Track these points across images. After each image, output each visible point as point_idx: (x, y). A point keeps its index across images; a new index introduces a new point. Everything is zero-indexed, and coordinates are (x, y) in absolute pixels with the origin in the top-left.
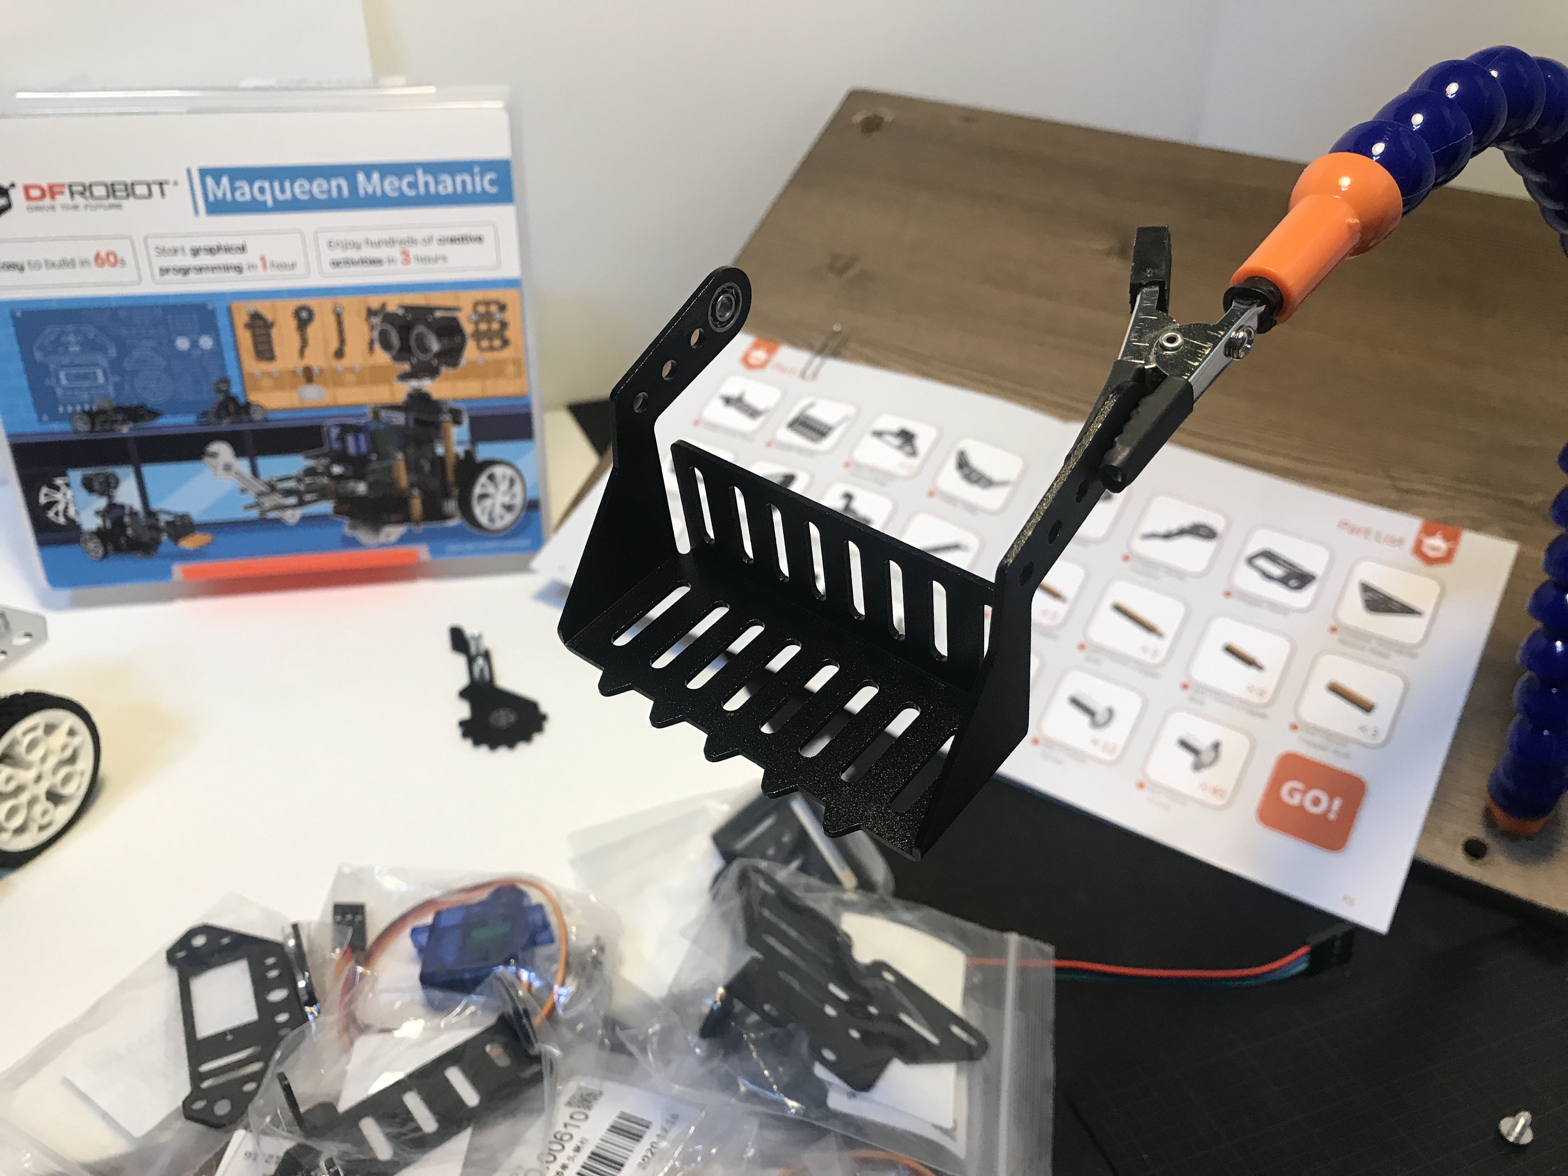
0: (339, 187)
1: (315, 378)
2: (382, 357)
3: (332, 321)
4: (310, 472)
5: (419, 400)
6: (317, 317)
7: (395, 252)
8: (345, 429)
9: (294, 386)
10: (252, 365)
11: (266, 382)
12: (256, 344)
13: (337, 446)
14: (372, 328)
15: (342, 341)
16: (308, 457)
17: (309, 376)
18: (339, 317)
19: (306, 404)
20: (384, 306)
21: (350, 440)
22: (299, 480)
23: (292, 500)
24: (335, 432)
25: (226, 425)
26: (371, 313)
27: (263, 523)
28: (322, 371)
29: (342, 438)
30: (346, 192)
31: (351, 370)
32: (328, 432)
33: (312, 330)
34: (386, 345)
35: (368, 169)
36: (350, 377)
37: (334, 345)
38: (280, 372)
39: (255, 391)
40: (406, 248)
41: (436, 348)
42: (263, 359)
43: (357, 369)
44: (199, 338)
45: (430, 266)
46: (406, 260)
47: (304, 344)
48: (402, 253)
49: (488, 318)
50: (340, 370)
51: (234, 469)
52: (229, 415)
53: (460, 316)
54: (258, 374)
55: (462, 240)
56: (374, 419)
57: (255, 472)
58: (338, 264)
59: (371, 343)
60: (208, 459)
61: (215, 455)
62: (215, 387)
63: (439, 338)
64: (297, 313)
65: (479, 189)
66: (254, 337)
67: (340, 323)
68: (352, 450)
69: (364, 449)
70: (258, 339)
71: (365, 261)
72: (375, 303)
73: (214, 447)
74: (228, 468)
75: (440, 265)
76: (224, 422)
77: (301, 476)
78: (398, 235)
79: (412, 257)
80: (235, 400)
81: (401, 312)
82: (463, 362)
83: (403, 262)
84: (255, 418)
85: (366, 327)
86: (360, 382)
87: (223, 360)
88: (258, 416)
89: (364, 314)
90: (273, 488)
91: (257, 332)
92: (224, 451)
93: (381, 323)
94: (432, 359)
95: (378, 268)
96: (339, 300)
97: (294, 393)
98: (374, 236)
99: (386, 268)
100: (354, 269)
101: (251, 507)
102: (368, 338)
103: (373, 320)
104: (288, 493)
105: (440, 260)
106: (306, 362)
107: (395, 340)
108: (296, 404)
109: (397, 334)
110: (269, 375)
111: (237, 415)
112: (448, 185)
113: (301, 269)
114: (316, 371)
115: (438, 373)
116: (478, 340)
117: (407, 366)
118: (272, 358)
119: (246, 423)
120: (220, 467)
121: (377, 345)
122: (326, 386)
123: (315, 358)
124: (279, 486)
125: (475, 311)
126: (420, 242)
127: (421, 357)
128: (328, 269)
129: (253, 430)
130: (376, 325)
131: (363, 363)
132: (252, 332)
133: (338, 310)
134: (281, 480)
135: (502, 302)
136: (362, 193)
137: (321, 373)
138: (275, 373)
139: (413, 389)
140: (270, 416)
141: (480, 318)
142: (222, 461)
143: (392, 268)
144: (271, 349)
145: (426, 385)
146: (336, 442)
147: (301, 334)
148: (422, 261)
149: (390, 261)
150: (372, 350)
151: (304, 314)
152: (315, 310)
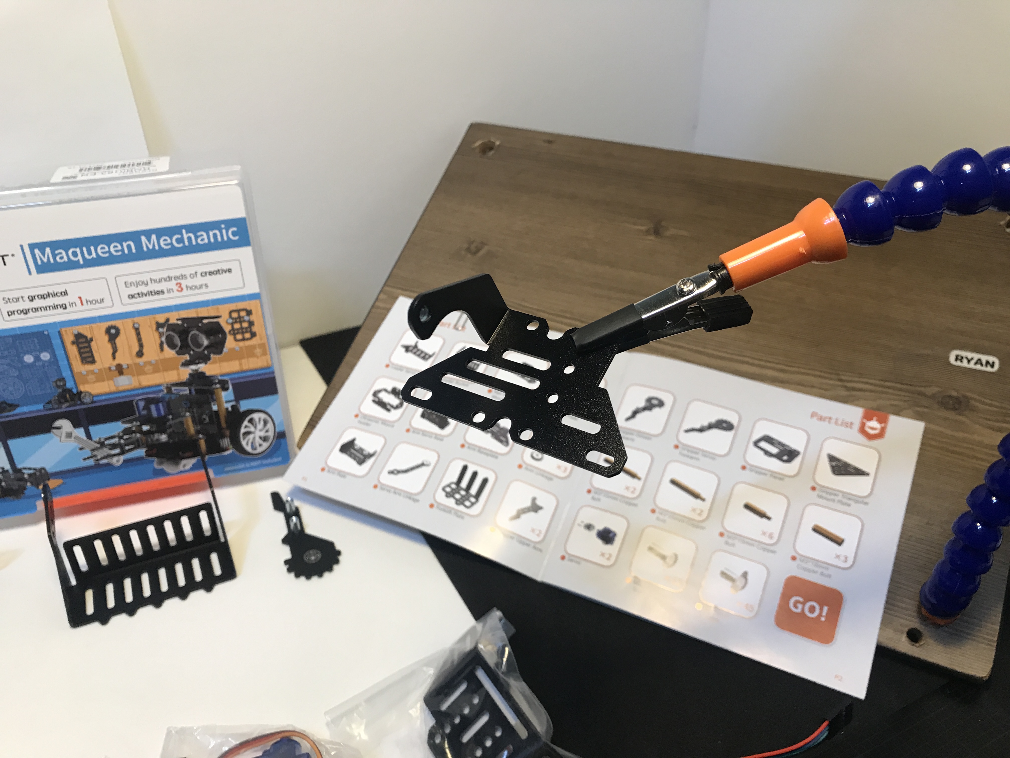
0: (129, 247)
1: (124, 371)
2: (169, 353)
3: (133, 333)
4: (127, 431)
5: (198, 376)
6: (122, 332)
7: (172, 284)
8: (149, 402)
9: (110, 378)
10: (80, 368)
11: (91, 377)
12: (81, 354)
13: (144, 412)
14: (161, 335)
15: (141, 346)
16: (124, 422)
17: (120, 370)
18: (137, 330)
19: (121, 389)
20: (168, 320)
21: (153, 408)
22: (121, 438)
23: (118, 451)
24: (142, 404)
25: (65, 408)
26: (159, 325)
27: (97, 466)
28: (128, 366)
29: (147, 407)
30: (134, 250)
31: (150, 363)
32: (137, 404)
33: (119, 341)
34: (172, 345)
35: (148, 233)
36: (148, 368)
37: (136, 348)
38: (100, 370)
39: (84, 384)
40: (179, 281)
41: (206, 342)
42: (87, 363)
43: (153, 362)
44: (40, 354)
45: (197, 291)
46: (180, 289)
47: (115, 350)
48: (177, 284)
49: (240, 320)
50: (142, 364)
51: (73, 435)
52: (67, 401)
53: (221, 321)
54: (84, 373)
55: (218, 272)
56: (168, 393)
57: (89, 436)
58: (133, 296)
59: (161, 345)
60: (54, 431)
61: (59, 428)
62: (55, 384)
63: (208, 336)
64: (108, 331)
65: (225, 238)
66: (79, 349)
67: (138, 334)
68: (155, 414)
69: (163, 413)
70: (82, 350)
71: (151, 292)
72: (161, 319)
73: (58, 423)
74: (69, 435)
75: (204, 290)
76: (64, 406)
77: (121, 434)
78: (173, 273)
79: (184, 286)
80: (70, 391)
81: (180, 322)
82: (225, 350)
83: (178, 291)
84: (85, 401)
85: (157, 335)
86: (156, 370)
87: (59, 366)
88: (87, 400)
89: (154, 327)
90: (102, 444)
91: (81, 346)
92: (65, 424)
93: (167, 331)
94: (204, 350)
95: (161, 296)
96: (136, 319)
97: (111, 382)
98: (156, 276)
99: (166, 295)
100: (145, 298)
101: (88, 458)
102: (158, 342)
103: (161, 330)
104: (113, 446)
105: (204, 287)
106: (117, 361)
107: (178, 341)
108: (113, 389)
109: (179, 337)
110: (92, 372)
111: (72, 400)
112: (204, 238)
113: (108, 302)
114: (125, 367)
115: (209, 359)
116: (234, 335)
117: (187, 357)
118: (93, 361)
119: (79, 405)
120: (64, 435)
121: (165, 346)
122: (133, 375)
123: (124, 358)
124: (106, 442)
125: (230, 317)
126: (188, 276)
127: (197, 350)
128: (126, 300)
129: (85, 409)
130: (163, 333)
131: (157, 358)
132: (78, 346)
133: (136, 326)
134: (107, 439)
135: (248, 308)
136: (145, 249)
137: (128, 367)
138: (96, 371)
139: (193, 370)
140: (95, 399)
141: (234, 321)
142: (64, 431)
143: (171, 295)
144: (92, 356)
145: (201, 367)
146: (144, 409)
147: (112, 344)
148: (191, 288)
149: (169, 291)
150: (162, 349)
151: (113, 331)
152: (121, 327)
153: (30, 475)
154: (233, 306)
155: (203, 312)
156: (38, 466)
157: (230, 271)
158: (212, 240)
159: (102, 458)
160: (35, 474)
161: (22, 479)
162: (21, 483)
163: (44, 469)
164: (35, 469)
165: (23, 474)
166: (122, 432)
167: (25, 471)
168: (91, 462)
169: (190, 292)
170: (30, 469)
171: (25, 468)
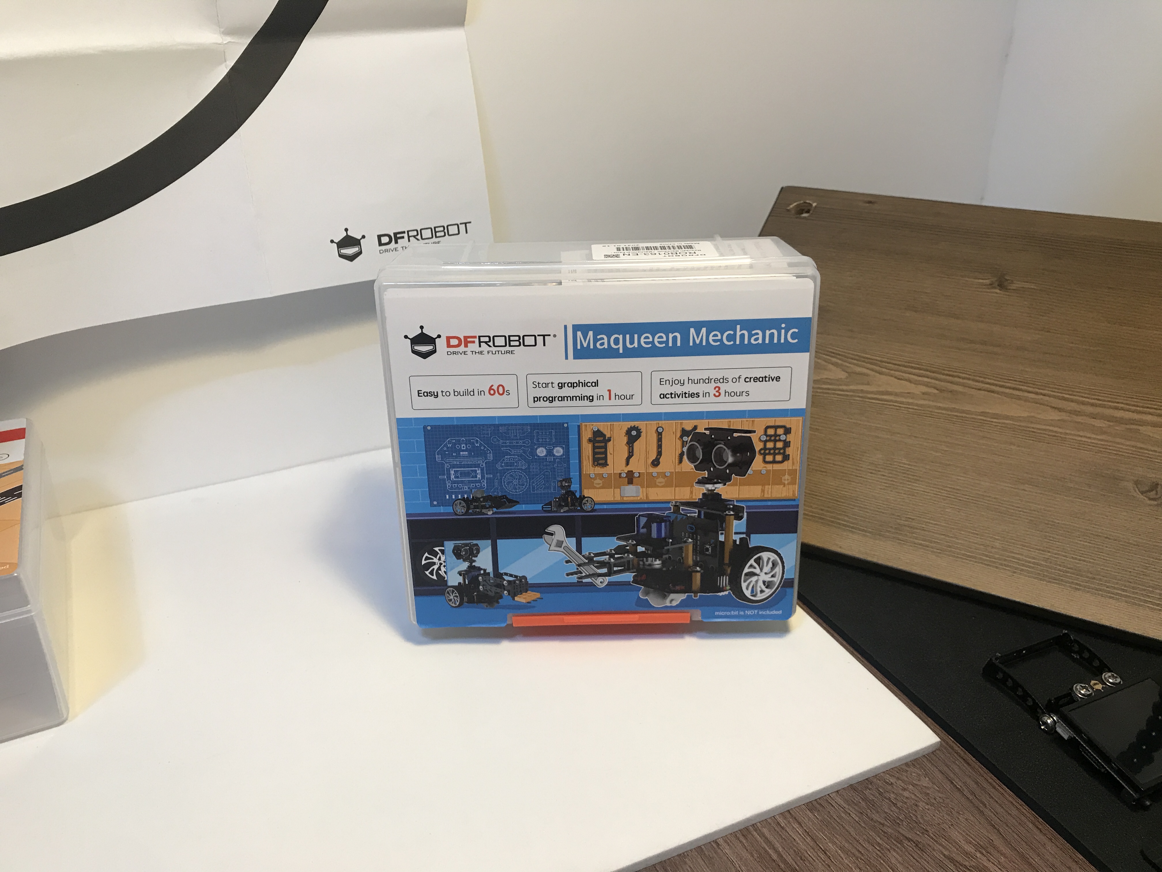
0: (675, 339)
1: (634, 480)
2: (688, 466)
3: (654, 438)
4: (620, 550)
5: (712, 498)
6: (643, 435)
7: (710, 388)
8: (651, 518)
9: (618, 486)
10: (589, 468)
11: (598, 482)
12: (594, 453)
13: (643, 531)
14: (683, 444)
15: (659, 454)
16: (619, 539)
17: (630, 478)
18: (659, 435)
19: (626, 499)
21: (654, 526)
22: (611, 556)
23: (604, 571)
24: (643, 520)
26: (684, 433)
27: (580, 586)
28: (640, 475)
29: (648, 526)
30: (679, 344)
31: (664, 475)
32: (638, 520)
33: (636, 444)
34: (692, 458)
35: (698, 325)
36: (660, 480)
37: (653, 456)
38: (610, 475)
39: (589, 488)
40: (719, 385)
41: (730, 460)
42: (599, 465)
43: (668, 474)
44: (554, 447)
45: (735, 399)
46: (717, 394)
47: (631, 455)
48: (715, 388)
49: (775, 438)
50: (655, 475)
51: (564, 544)
52: (567, 505)
53: (754, 437)
54: (593, 476)
55: (764, 379)
56: (674, 512)
57: (579, 549)
58: (663, 396)
59: (681, 455)
60: (546, 536)
61: (552, 534)
62: (559, 484)
63: (734, 453)
64: (629, 432)
65: (782, 341)
66: (594, 448)
67: (660, 440)
68: (654, 535)
69: (663, 535)
70: (597, 450)
71: (685, 393)
72: (688, 425)
73: (552, 529)
74: (559, 544)
75: (744, 398)
76: (562, 511)
77: (613, 552)
78: (714, 375)
79: (722, 391)
80: (573, 493)
81: (707, 432)
82: (750, 471)
83: (715, 395)
84: (585, 508)
85: (679, 443)
86: (669, 484)
87: (569, 465)
88: (588, 507)
89: (679, 435)
90: (590, 560)
91: (596, 445)
92: (558, 530)
93: (691, 441)
94: (726, 468)
95: (695, 400)
96: (662, 423)
97: (617, 491)
98: (695, 376)
99: (701, 399)
100: (677, 400)
101: (572, 574)
102: (679, 452)
103: (685, 439)
104: (602, 565)
105: (744, 394)
106: (629, 468)
107: (700, 454)
108: (618, 498)
109: (702, 449)
110: (601, 476)
111: (573, 505)
112: (759, 337)
113: (636, 400)
114: (636, 475)
115: (730, 480)
116: (765, 455)
117: (706, 474)
118: (605, 464)
119: (578, 511)
120: (554, 543)
121: (685, 457)
122: (642, 487)
123: (638, 466)
124: (595, 559)
125: (765, 434)
126: (730, 380)
127: (717, 467)
128: (657, 399)
129: (582, 516)
130: (687, 442)
131: (673, 471)
132: (593, 444)
133: (660, 430)
134: (597, 555)
135: (788, 426)
136: (691, 344)
137: (639, 477)
138: (606, 476)
139: (709, 490)
140: (596, 507)
141: (768, 438)
142: (556, 538)
143: (707, 399)
144: (606, 458)
145: (719, 488)
146: (643, 528)
147: (630, 447)
148: (730, 395)
149: (705, 395)
150: (681, 461)
151: (634, 433)
152: (643, 430)
153: (509, 582)
154: (771, 421)
155: (736, 424)
156: (520, 574)
157: (778, 379)
158: (767, 341)
159: (587, 576)
160: (514, 581)
161: (501, 586)
162: (499, 590)
163: (524, 577)
164: (516, 577)
165: (504, 580)
166: (614, 550)
167: (505, 577)
168: (574, 579)
169: (728, 399)
170: (511, 575)
171: (506, 574)
